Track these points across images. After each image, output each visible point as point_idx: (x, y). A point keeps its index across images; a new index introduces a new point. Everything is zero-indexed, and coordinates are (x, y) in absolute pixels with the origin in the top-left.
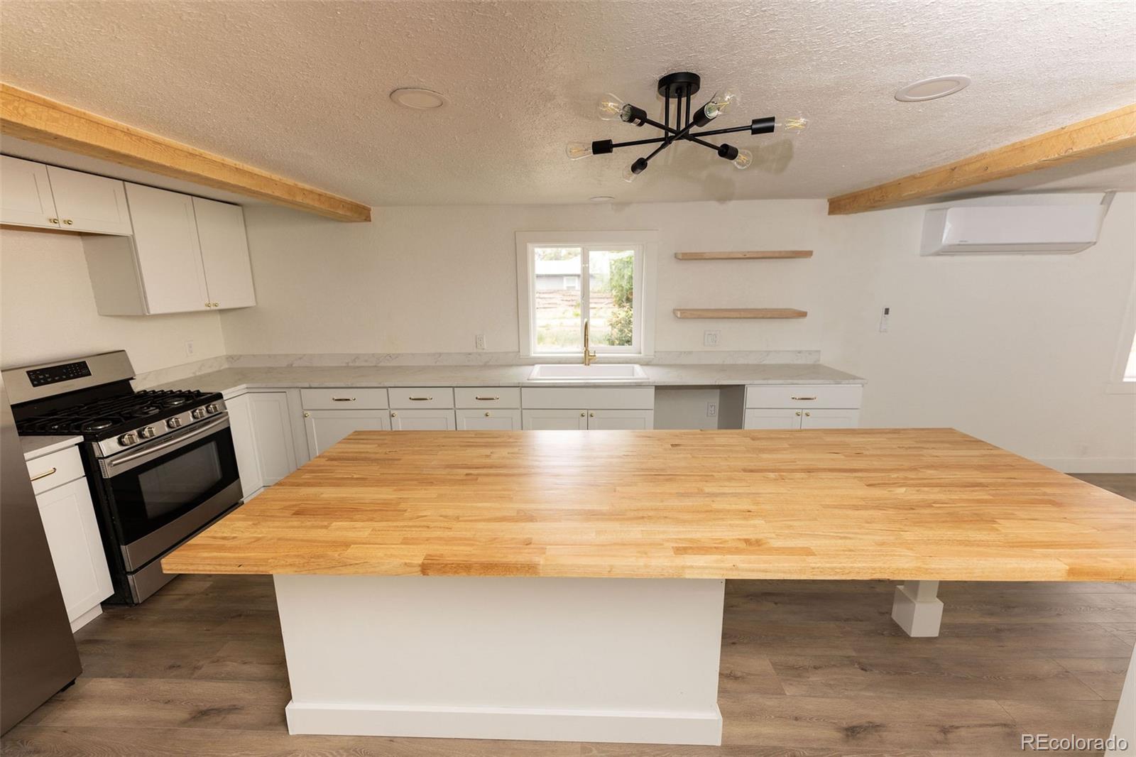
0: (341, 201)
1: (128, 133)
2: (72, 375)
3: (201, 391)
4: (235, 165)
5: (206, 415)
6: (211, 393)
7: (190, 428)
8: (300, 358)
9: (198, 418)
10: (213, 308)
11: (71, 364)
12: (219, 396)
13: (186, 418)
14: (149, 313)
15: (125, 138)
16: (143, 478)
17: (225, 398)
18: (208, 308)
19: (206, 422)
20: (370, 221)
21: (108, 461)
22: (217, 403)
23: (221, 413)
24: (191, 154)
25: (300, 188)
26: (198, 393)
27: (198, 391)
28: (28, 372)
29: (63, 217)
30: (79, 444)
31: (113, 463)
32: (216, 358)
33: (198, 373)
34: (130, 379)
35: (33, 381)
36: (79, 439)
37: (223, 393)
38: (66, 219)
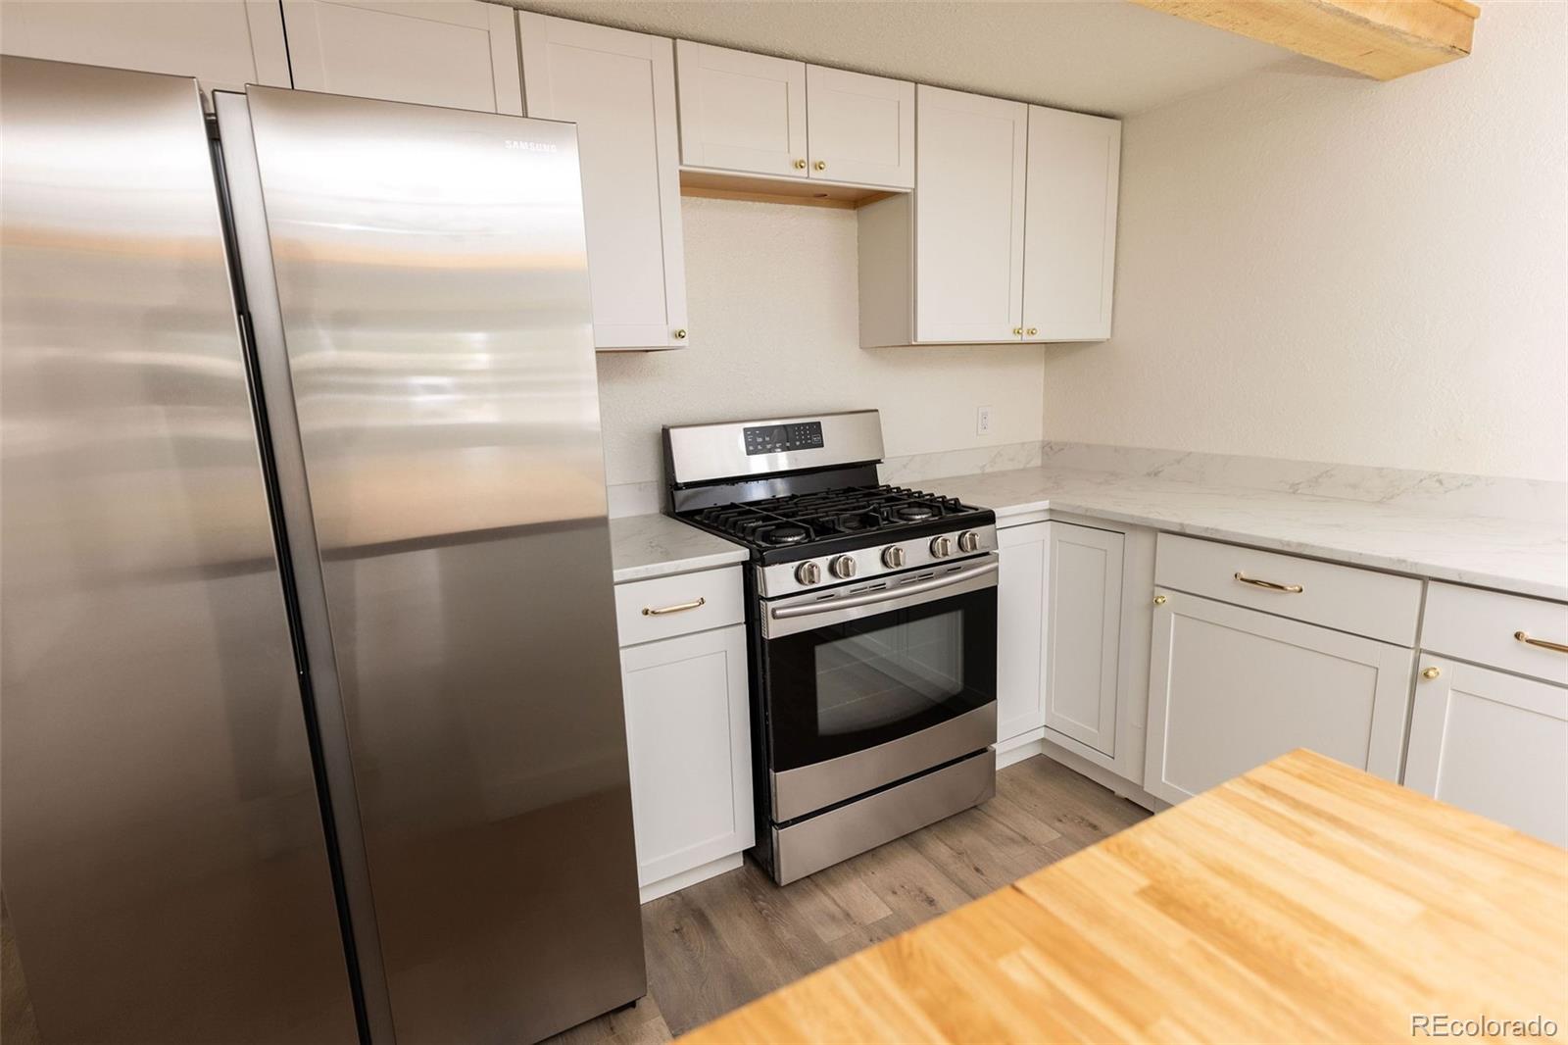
2: (798, 443)
3: (962, 502)
5: (953, 551)
6: (977, 509)
7: (923, 572)
8: (1179, 462)
9: (938, 557)
10: (1027, 338)
11: (803, 424)
12: (988, 518)
13: (915, 551)
14: (915, 341)
16: (822, 652)
17: (999, 524)
18: (1017, 339)
19: (952, 565)
21: (771, 605)
22: (981, 532)
23: (987, 554)
26: (955, 506)
27: (957, 500)
28: (746, 430)
29: (815, 158)
30: (744, 563)
31: (778, 612)
32: (1023, 444)
33: (988, 470)
34: (879, 461)
35: (747, 444)
36: (742, 554)
37: (998, 512)
38: (818, 161)
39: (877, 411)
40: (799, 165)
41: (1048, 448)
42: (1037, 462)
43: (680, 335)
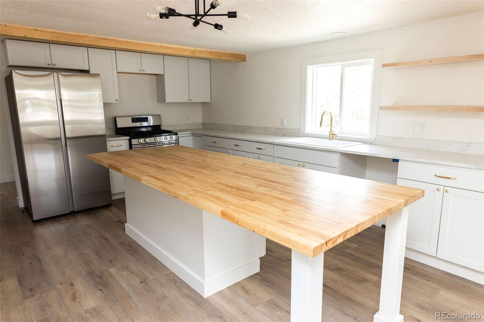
0: (224, 54)
1: (127, 42)
2: (143, 121)
4: (166, 46)
5: (169, 139)
8: (221, 126)
10: (190, 101)
11: (144, 117)
14: (166, 102)
15: (126, 44)
17: (179, 135)
18: (189, 102)
19: (169, 142)
20: (245, 61)
23: (176, 140)
24: (148, 45)
25: (198, 51)
28: (132, 118)
29: (143, 69)
30: (129, 139)
31: (135, 147)
32: (197, 123)
33: (189, 128)
34: (161, 125)
35: (132, 121)
36: (128, 138)
37: (178, 133)
38: (144, 69)
39: (160, 115)
40: (140, 70)
41: (203, 124)
42: (201, 127)
43: (117, 100)
